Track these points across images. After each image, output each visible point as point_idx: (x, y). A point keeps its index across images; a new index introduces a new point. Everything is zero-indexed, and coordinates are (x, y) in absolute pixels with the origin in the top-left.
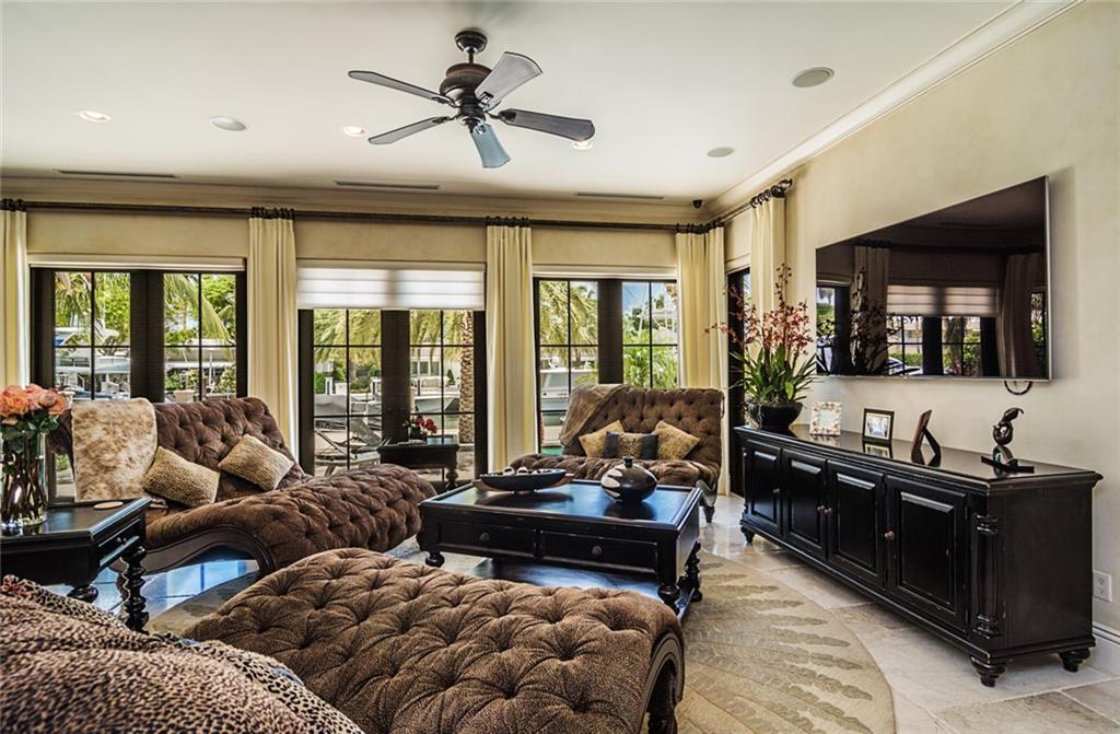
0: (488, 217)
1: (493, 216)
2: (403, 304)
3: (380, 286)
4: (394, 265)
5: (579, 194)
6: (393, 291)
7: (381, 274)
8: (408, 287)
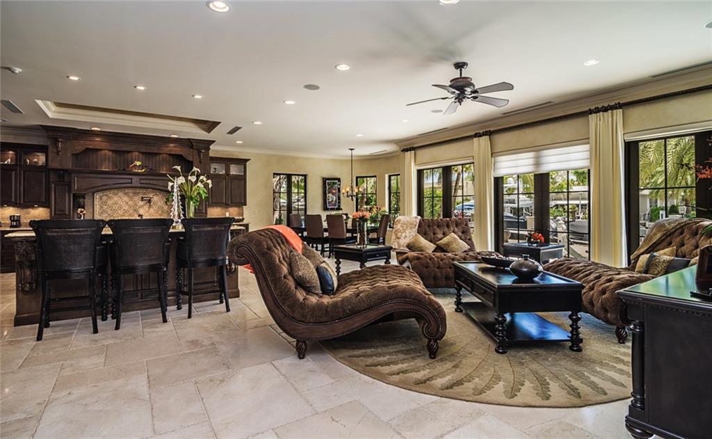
0: (590, 109)
1: (593, 108)
2: (544, 169)
3: (531, 161)
4: (537, 148)
5: (653, 77)
6: (537, 164)
7: (531, 154)
8: (545, 160)
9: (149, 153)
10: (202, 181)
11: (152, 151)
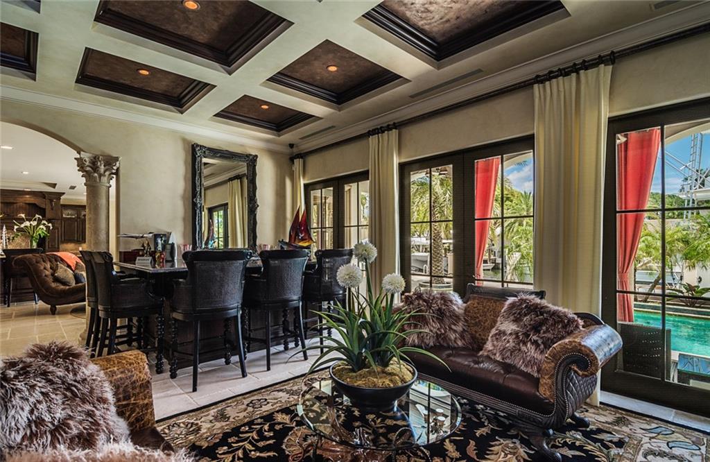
9: (7, 203)
10: (44, 224)
11: (8, 201)
